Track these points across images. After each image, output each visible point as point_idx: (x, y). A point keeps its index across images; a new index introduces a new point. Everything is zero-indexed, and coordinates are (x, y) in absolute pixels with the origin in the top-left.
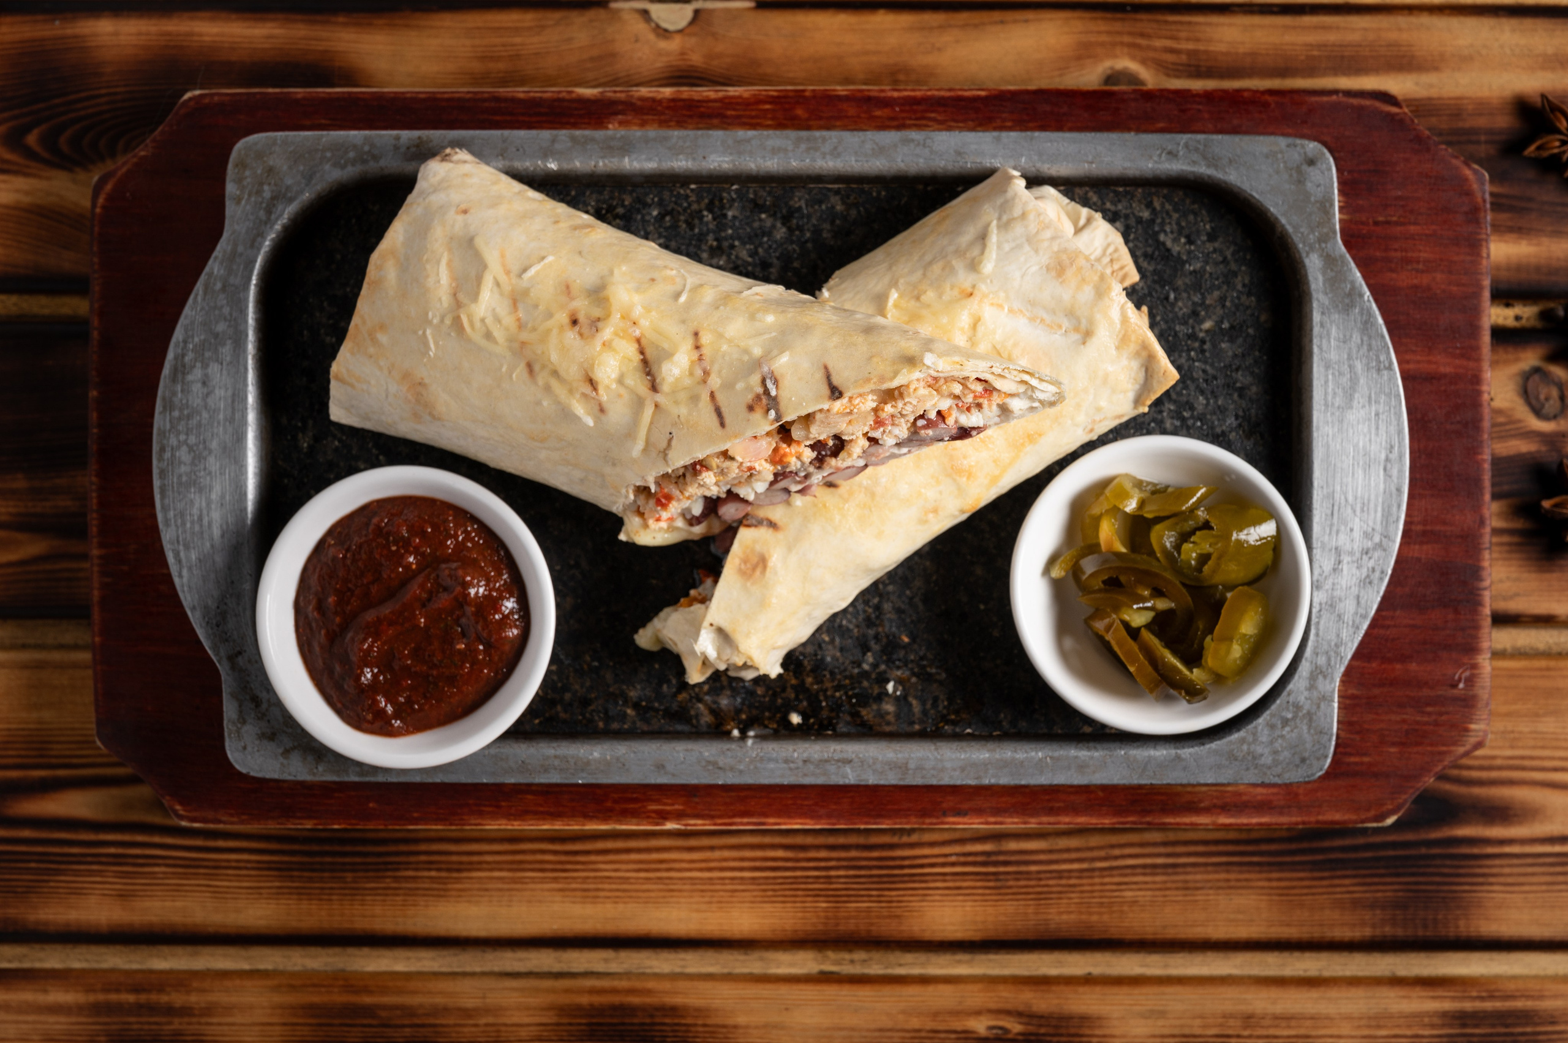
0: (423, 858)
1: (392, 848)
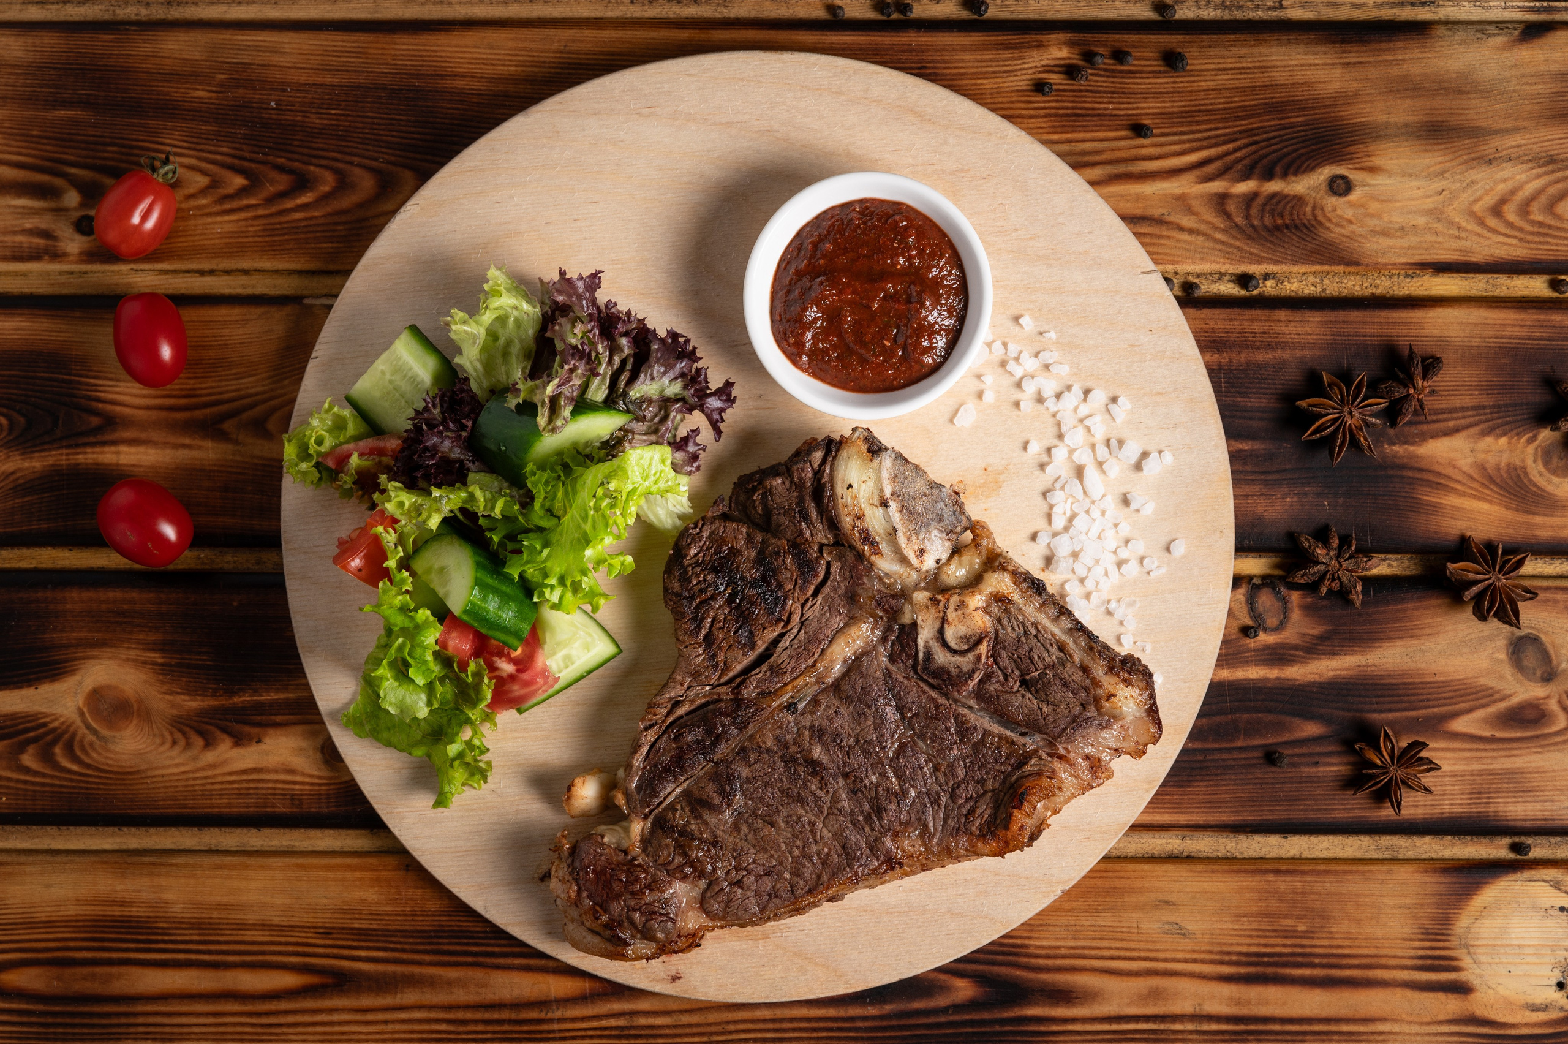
0: (141, 1029)
1: (114, 1021)
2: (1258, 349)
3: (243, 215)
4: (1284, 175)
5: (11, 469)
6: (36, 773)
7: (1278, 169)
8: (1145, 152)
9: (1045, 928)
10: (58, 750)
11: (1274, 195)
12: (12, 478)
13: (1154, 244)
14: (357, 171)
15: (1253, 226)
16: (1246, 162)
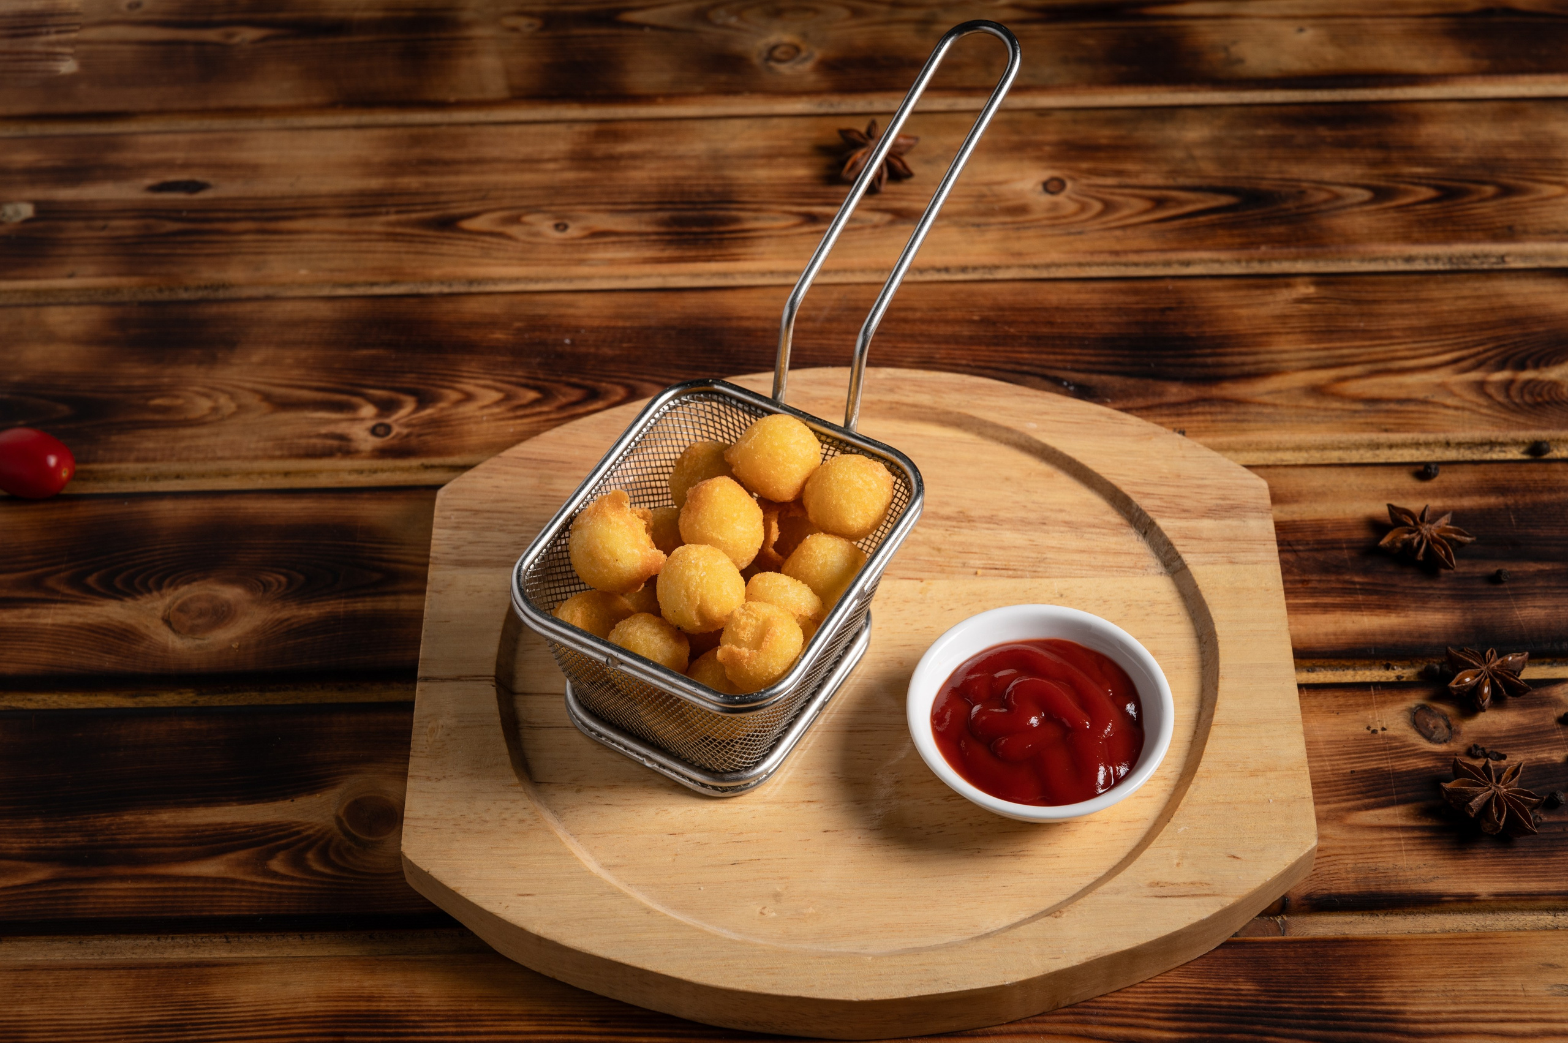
2: (1541, 492)
3: (535, 419)
4: (1536, 366)
5: (286, 617)
6: (284, 877)
7: (1529, 362)
8: (1399, 354)
9: (1420, 995)
10: (310, 855)
11: (1528, 382)
12: (286, 624)
13: (1423, 418)
14: (647, 385)
15: (1517, 404)
16: (1498, 358)
